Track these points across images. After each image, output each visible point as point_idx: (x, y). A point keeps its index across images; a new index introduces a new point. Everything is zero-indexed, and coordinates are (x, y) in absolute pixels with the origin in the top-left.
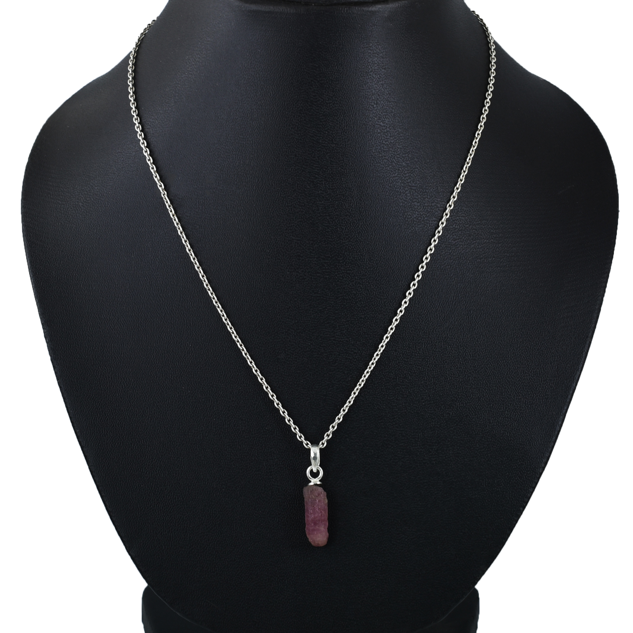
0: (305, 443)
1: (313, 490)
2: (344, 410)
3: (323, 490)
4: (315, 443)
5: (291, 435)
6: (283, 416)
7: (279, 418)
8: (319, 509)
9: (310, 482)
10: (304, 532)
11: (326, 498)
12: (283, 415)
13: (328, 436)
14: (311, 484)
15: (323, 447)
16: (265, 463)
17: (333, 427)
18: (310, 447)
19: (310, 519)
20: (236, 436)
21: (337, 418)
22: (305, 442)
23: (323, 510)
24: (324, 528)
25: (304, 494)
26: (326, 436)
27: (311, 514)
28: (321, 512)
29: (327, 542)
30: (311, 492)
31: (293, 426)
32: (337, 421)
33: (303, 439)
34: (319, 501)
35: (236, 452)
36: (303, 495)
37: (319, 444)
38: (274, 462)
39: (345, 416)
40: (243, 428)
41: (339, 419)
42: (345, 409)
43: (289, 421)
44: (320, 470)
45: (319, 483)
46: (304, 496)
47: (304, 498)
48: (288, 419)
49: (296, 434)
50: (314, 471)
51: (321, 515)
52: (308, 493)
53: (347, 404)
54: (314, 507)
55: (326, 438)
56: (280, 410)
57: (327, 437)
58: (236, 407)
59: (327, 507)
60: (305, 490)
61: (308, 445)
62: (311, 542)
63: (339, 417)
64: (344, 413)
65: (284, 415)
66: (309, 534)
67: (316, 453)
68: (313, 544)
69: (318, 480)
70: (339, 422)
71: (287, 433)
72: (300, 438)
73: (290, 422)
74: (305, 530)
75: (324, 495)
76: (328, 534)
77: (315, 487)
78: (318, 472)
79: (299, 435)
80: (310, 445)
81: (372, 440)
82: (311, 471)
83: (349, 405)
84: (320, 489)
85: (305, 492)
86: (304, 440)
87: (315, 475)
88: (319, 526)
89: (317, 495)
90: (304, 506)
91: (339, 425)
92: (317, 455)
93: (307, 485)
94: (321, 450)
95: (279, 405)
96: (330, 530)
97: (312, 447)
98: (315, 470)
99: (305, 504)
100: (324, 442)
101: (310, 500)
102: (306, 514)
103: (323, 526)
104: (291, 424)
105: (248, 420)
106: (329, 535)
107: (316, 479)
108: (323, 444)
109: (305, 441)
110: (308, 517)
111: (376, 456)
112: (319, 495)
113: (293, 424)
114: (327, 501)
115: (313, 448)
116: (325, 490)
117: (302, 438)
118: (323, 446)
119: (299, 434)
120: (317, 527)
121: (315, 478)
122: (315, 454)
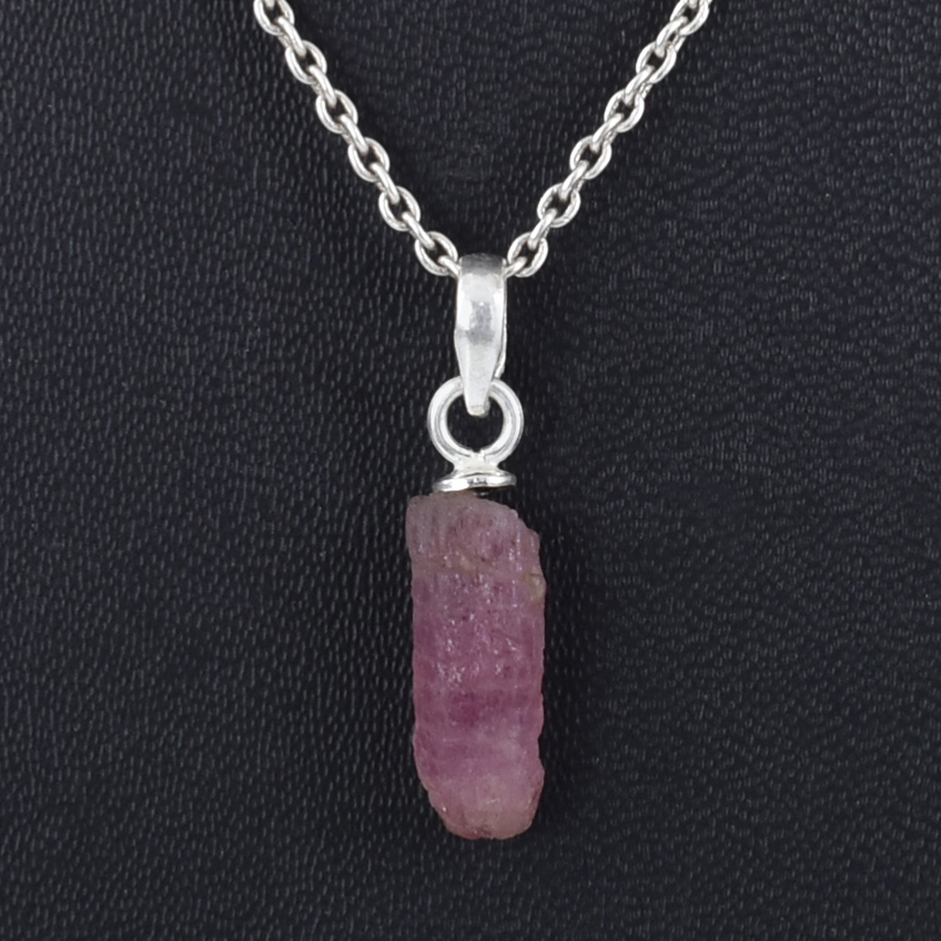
0: (423, 246)
1: (462, 521)
2: (655, 61)
3: (521, 524)
4: (482, 244)
5: (346, 194)
6: (299, 83)
7: (281, 88)
8: (493, 634)
9: (447, 469)
10: (404, 754)
11: (537, 569)
12: (303, 79)
13: (559, 205)
14: (455, 484)
15: (527, 273)
16: (192, 346)
17: (590, 157)
18: (456, 269)
19: (443, 690)
20: (25, 184)
21: (612, 104)
22: (424, 239)
23: (516, 641)
24: (522, 743)
25: (409, 537)
26: (548, 209)
27: (448, 659)
28: (507, 653)
29: (535, 821)
30: (452, 530)
31: (358, 143)
32: (612, 123)
33: (412, 220)
34: (495, 589)
35: (26, 279)
36: (403, 540)
37: (505, 256)
38: (242, 345)
39: (656, 96)
40: (68, 144)
41: (626, 110)
42: (659, 53)
43: (336, 111)
44: (509, 405)
45: (497, 479)
46: (412, 553)
47: (406, 558)
48: (332, 102)
49: (373, 191)
50: (471, 412)
51: (507, 669)
52: (434, 534)
53: (672, 27)
54: (465, 618)
55: (547, 219)
56: (283, 49)
57: (554, 212)
58: (29, 19)
59: (537, 623)
60: (418, 515)
61: (443, 260)
62: (443, 817)
63: (627, 101)
64: (655, 79)
65: (309, 74)
66: (433, 771)
67: (487, 305)
68: (452, 824)
69: (494, 464)
70: (622, 129)
71: (320, 177)
72: (398, 217)
73: (343, 118)
74: (407, 743)
75: (525, 551)
76: (540, 773)
77: (476, 506)
78: (495, 416)
79: (388, 198)
80: (451, 263)
81: (810, 233)
82: (457, 408)
83: (686, 31)
84: (506, 519)
85: (415, 530)
86: (417, 229)
87: (475, 430)
88: (489, 733)
89: (485, 550)
90: (404, 604)
91: (621, 142)
92: (492, 323)
93: (428, 490)
94: (515, 287)
95: (281, 20)
96: (552, 747)
97: (466, 268)
98: (476, 407)
99: (417, 601)
100: (532, 244)
101: (444, 578)
102: (418, 656)
103: (514, 734)
104: (348, 132)
105: (101, 97)
106: (546, 778)
107: (483, 452)
108: (527, 253)
109: (425, 235)
110: (431, 674)
111: (831, 329)
112: (497, 551)
113: (355, 132)
114: (539, 587)
115: (470, 275)
116: (530, 518)
117: (406, 216)
118: (528, 264)
119: (390, 191)
120: (481, 736)
121: (476, 449)
122: (482, 315)
